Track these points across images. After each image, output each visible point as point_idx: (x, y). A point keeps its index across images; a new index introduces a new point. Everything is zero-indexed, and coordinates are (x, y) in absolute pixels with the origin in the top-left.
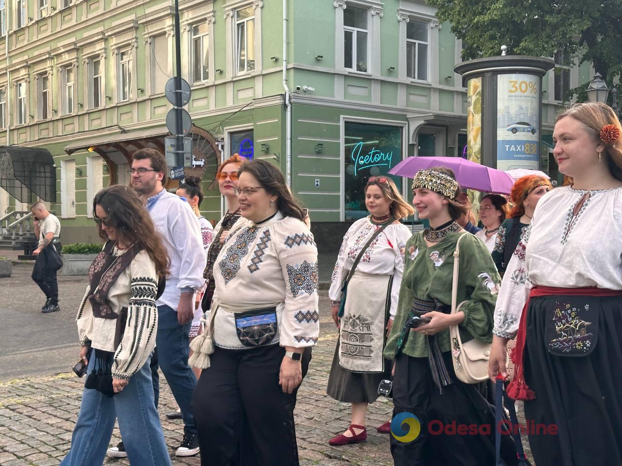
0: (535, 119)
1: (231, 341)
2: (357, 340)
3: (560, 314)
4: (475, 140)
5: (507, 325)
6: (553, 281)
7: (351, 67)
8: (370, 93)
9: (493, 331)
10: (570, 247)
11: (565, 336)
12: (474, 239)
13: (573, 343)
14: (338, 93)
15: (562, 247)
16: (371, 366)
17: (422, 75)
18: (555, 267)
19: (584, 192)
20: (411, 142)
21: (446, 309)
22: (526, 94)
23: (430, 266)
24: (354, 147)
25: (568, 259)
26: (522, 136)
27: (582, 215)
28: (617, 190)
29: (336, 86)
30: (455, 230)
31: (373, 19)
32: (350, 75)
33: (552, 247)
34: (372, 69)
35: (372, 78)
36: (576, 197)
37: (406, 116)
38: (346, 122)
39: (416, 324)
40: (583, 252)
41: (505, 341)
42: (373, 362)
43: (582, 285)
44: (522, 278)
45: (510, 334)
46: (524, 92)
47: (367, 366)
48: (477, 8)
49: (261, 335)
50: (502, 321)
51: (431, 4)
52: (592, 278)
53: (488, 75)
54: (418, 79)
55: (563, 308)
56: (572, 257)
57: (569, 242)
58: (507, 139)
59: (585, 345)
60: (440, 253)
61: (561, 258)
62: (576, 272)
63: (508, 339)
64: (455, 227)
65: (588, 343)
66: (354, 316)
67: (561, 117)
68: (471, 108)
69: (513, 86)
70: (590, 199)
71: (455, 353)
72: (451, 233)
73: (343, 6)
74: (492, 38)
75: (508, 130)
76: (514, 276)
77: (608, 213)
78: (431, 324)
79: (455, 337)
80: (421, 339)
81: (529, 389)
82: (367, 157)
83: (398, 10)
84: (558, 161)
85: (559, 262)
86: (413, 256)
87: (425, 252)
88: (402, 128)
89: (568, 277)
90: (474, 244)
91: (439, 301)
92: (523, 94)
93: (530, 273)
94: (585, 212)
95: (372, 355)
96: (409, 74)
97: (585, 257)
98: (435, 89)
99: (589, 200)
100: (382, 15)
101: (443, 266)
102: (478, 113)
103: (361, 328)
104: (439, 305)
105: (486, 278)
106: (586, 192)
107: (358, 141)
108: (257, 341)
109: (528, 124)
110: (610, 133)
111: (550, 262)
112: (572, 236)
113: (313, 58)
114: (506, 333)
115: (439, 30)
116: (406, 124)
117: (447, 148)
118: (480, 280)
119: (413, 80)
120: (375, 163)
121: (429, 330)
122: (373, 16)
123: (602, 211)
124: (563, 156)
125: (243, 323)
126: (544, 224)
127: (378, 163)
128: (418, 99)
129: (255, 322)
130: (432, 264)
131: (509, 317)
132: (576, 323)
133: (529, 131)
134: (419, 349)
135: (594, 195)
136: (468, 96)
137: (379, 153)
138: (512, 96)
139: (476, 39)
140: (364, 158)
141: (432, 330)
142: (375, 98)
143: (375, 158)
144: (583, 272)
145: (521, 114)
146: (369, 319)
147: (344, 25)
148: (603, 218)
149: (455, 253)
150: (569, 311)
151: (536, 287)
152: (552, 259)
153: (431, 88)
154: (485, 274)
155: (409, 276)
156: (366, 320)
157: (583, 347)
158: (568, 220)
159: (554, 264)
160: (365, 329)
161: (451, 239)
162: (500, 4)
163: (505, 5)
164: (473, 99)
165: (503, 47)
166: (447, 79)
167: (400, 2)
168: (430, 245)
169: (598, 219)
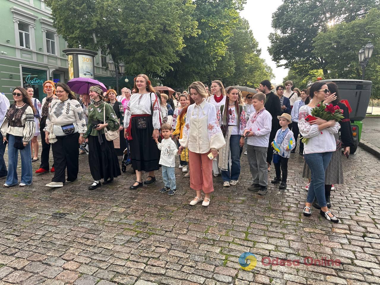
0: (92, 71)
1: (62, 134)
3: (139, 120)
4: (72, 77)
7: (23, 46)
8: (32, 57)
13: (142, 126)
14: (18, 56)
15: (138, 105)
17: (53, 52)
20: (50, 76)
21: (103, 123)
22: (88, 62)
23: (97, 112)
25: (140, 108)
26: (88, 76)
28: (148, 93)
29: (17, 53)
30: (103, 102)
31: (31, 29)
32: (23, 49)
33: (136, 106)
34: (32, 48)
35: (32, 51)
36: (140, 95)
37: (48, 67)
38: (22, 67)
48: (71, 31)
49: (71, 131)
51: (54, 27)
52: (146, 112)
53: (75, 54)
54: (52, 54)
57: (140, 105)
58: (83, 77)
60: (99, 109)
61: (138, 108)
65: (146, 126)
68: (70, 66)
69: (84, 59)
71: (106, 134)
73: (18, 22)
74: (77, 42)
75: (83, 74)
77: (147, 98)
80: (96, 131)
83: (42, 27)
86: (92, 110)
87: (95, 109)
88: (47, 71)
89: (141, 112)
90: (109, 106)
93: (131, 112)
94: (142, 98)
96: (48, 51)
97: (144, 107)
98: (59, 58)
100: (35, 28)
101: (101, 112)
102: (72, 67)
104: (101, 122)
107: (28, 75)
108: (70, 133)
109: (90, 73)
111: (136, 109)
112: (140, 103)
113: (5, 41)
115: (59, 37)
117: (65, 79)
119: (50, 54)
125: (65, 128)
127: (38, 83)
128: (53, 61)
129: (68, 128)
132: (143, 122)
133: (90, 75)
134: (95, 134)
136: (68, 61)
137: (38, 80)
138: (84, 63)
139: (71, 42)
140: (31, 81)
141: (100, 129)
142: (34, 59)
145: (87, 69)
147: (19, 29)
149: (104, 108)
150: (141, 120)
151: (132, 115)
153: (57, 58)
154: (112, 114)
155: (91, 115)
158: (139, 100)
161: (102, 105)
162: (78, 31)
163: (80, 32)
164: (70, 62)
165: (80, 45)
166: (63, 55)
167: (43, 24)
168: (96, 107)
169: (145, 99)
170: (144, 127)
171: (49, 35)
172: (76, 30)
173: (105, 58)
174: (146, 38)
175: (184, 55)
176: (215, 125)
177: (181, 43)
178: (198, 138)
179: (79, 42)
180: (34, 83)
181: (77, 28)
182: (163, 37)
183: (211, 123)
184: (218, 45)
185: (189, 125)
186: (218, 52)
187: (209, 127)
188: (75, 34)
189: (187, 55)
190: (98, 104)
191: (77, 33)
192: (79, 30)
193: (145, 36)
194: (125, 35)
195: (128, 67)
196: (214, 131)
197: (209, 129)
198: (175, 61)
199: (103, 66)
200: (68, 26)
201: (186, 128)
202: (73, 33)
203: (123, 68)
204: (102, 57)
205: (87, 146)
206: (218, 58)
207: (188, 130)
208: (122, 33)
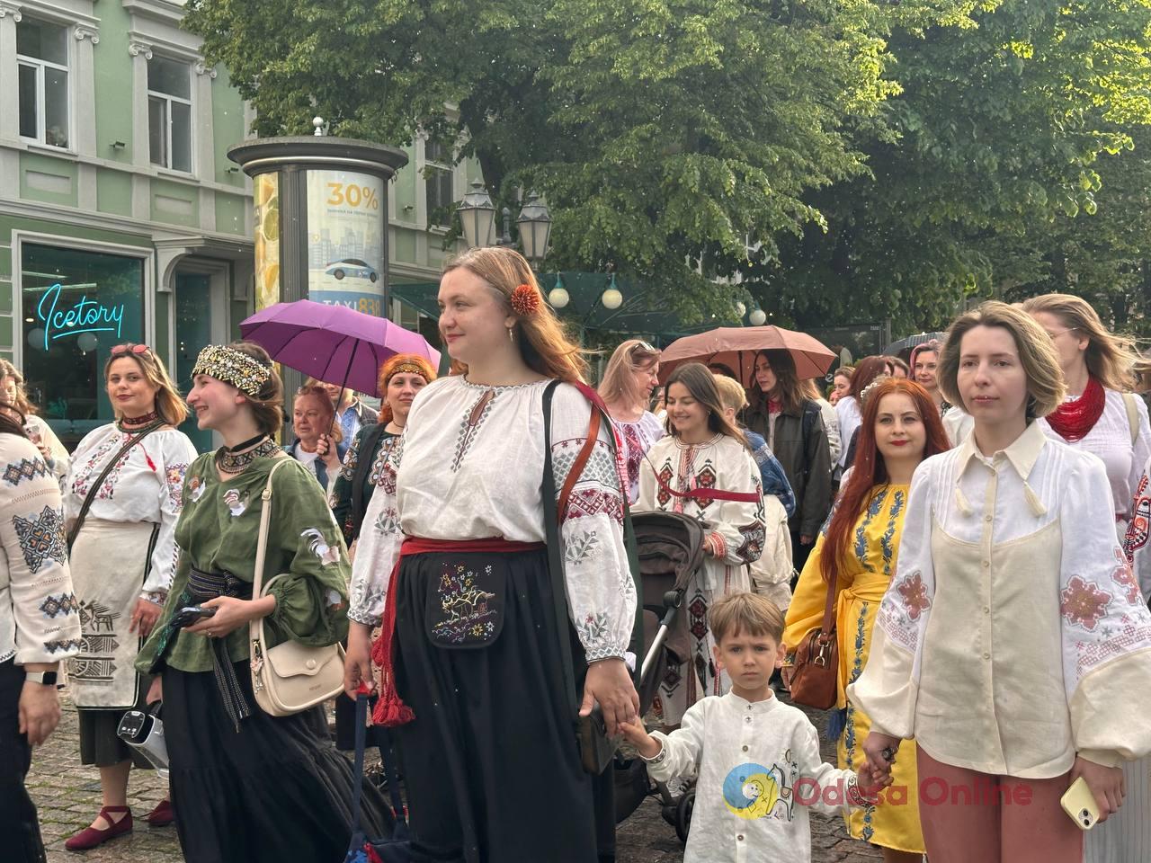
0: (377, 254)
2: (86, 648)
3: (448, 583)
4: (269, 287)
5: (370, 603)
6: (438, 530)
7: (33, 135)
8: (75, 190)
9: (349, 614)
10: (466, 476)
11: (456, 617)
12: (297, 470)
13: (467, 627)
14: (8, 186)
15: (453, 476)
16: (112, 696)
17: (181, 160)
18: (441, 508)
19: (486, 389)
20: (161, 289)
21: (244, 590)
22: (358, 209)
23: (222, 515)
24: (44, 292)
25: (462, 495)
26: (353, 284)
27: (483, 425)
28: (534, 387)
30: (267, 453)
31: (78, 46)
32: (31, 150)
33: (438, 476)
34: (79, 142)
35: (78, 159)
36: (473, 396)
37: (150, 237)
38: (23, 243)
39: (190, 620)
40: (487, 487)
41: (369, 629)
42: (117, 688)
43: (480, 536)
44: (392, 525)
45: (376, 617)
46: (356, 204)
47: (104, 696)
48: (272, 45)
50: (364, 597)
51: (190, 28)
52: (497, 526)
53: (291, 169)
54: (173, 168)
55: (453, 573)
56: (468, 493)
57: (466, 468)
58: (327, 288)
59: (486, 630)
60: (242, 493)
61: (451, 494)
62: (474, 516)
63: (373, 626)
64: (267, 447)
65: (490, 626)
66: (82, 603)
67: (452, 268)
68: (261, 229)
69: (334, 193)
70: (495, 399)
71: (255, 666)
72: (258, 458)
73: (15, 16)
75: (328, 273)
76: (380, 522)
77: (522, 424)
78: (216, 619)
79: (256, 638)
80: (200, 643)
81: (403, 705)
82: (71, 315)
83: (129, 35)
84: (447, 339)
85: (447, 500)
86: (197, 494)
87: (215, 490)
88: (143, 260)
89: (461, 523)
90: (298, 479)
91: (232, 575)
92: (353, 209)
93: (404, 517)
94: (487, 420)
95: (114, 675)
96: (155, 157)
97: (488, 493)
98: (208, 190)
99: (492, 403)
100: (96, 40)
101: (244, 515)
102: (272, 238)
103: (95, 625)
104: (230, 582)
105: (315, 536)
106: (488, 388)
107: (52, 282)
109: (364, 265)
110: (526, 299)
111: (435, 500)
112: (468, 458)
114: (371, 616)
115: (212, 79)
116: (150, 253)
117: (233, 302)
118: (305, 540)
119: (163, 170)
120: (88, 326)
121: (213, 629)
122: (78, 40)
123: (513, 420)
124: (456, 331)
126: (425, 438)
127: (94, 326)
128: (174, 207)
130: (227, 513)
131: (374, 590)
132: (472, 595)
133: (364, 276)
134: (197, 658)
135: (499, 393)
136: (255, 205)
137: (97, 307)
138: (334, 211)
139: (273, 102)
140: (64, 316)
141: (220, 629)
142: (86, 199)
143: (88, 316)
144: (484, 517)
145: (351, 244)
146: (110, 606)
147: (18, 53)
148: (515, 431)
149: (265, 493)
150: (463, 577)
151: (410, 539)
152: (437, 495)
153: (199, 187)
154: (313, 531)
155: (187, 531)
156: (105, 610)
157: (483, 633)
158: (461, 432)
159: (440, 503)
160: (103, 626)
161: (259, 469)
162: (310, 44)
163: (320, 47)
164: (265, 211)
165: (318, 120)
166: (230, 174)
167: (134, 20)
168: (225, 477)
169: (507, 431)
170: (476, 631)
171: (164, 73)
172: (300, 39)
173: (448, 177)
174: (669, 60)
175: (892, 136)
176: (1118, 592)
177: (877, 72)
178: (988, 672)
179: (314, 103)
180: (78, 327)
181: (302, 30)
182: (770, 45)
183: (1085, 575)
184: (1101, 66)
185: (926, 581)
186: (1107, 107)
187: (1073, 599)
188: (295, 60)
189: (910, 137)
190: (235, 464)
191: (305, 51)
192: (315, 36)
193: (664, 48)
194: (558, 46)
195: (565, 225)
196: (1107, 632)
197: (1069, 615)
198: (840, 173)
199: (432, 219)
200: (261, 24)
201: (899, 604)
202: (282, 54)
203: (543, 232)
204: (430, 174)
205: (156, 730)
206: (1106, 141)
207: (914, 616)
208: (538, 43)
